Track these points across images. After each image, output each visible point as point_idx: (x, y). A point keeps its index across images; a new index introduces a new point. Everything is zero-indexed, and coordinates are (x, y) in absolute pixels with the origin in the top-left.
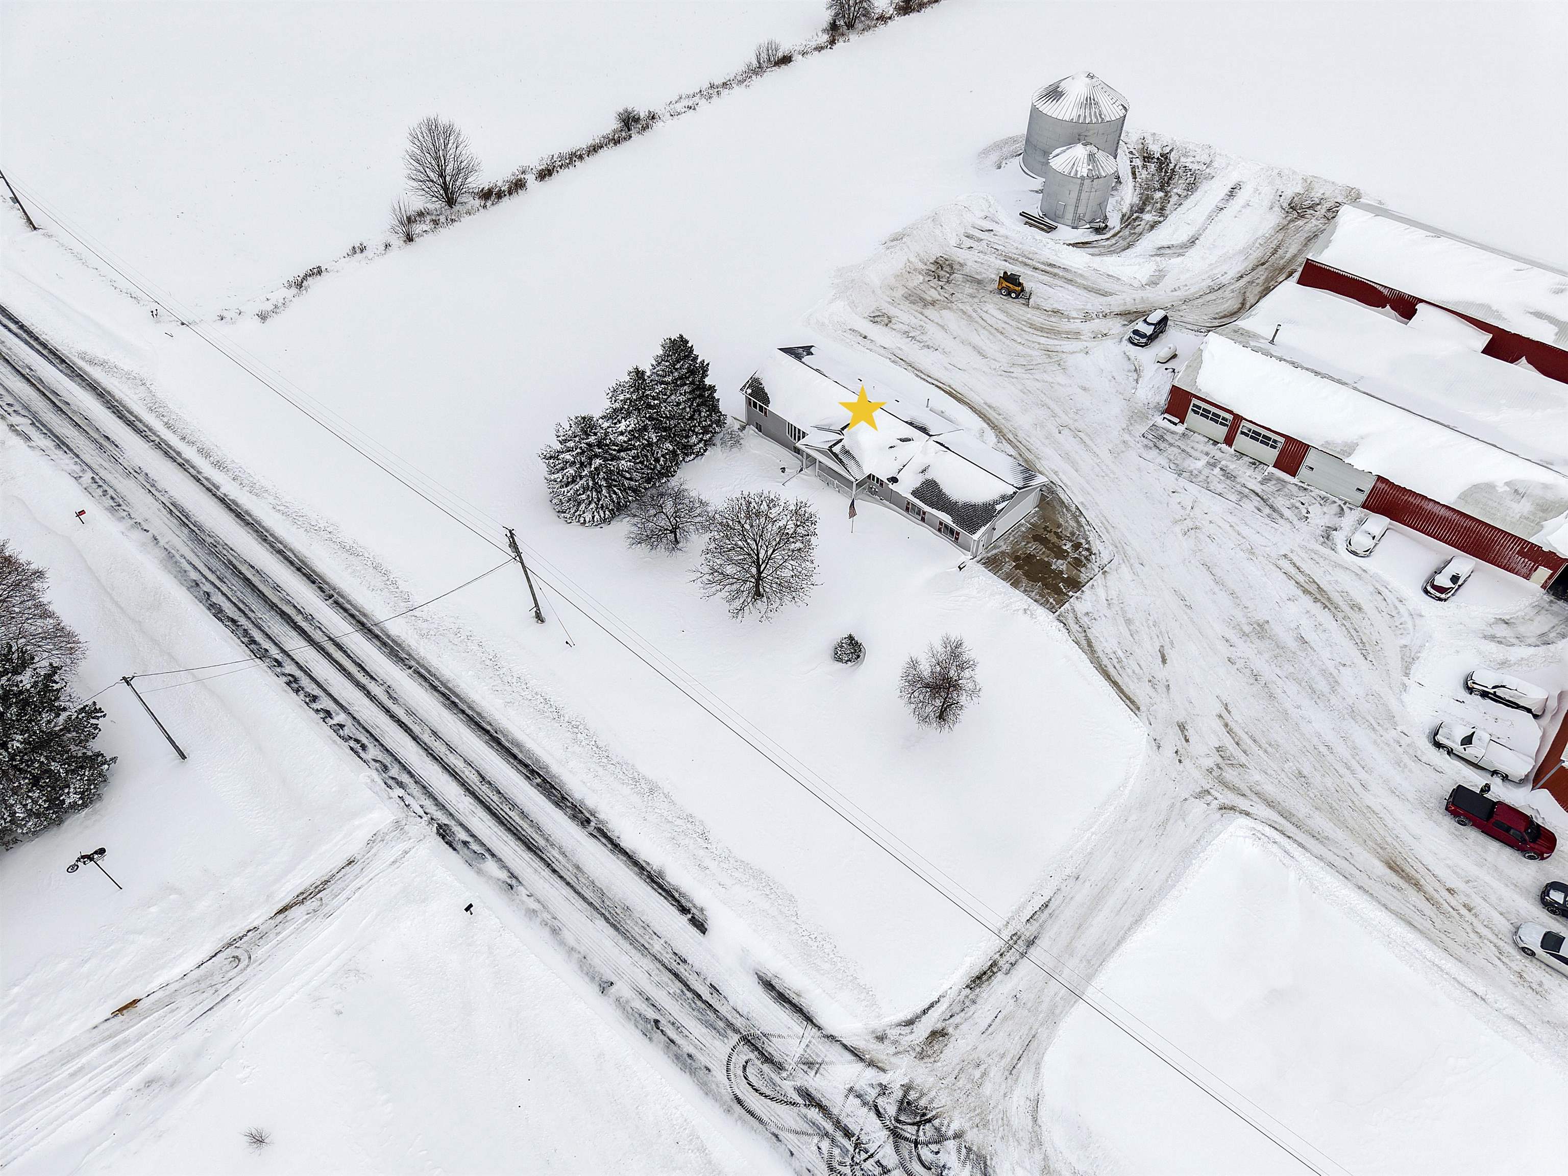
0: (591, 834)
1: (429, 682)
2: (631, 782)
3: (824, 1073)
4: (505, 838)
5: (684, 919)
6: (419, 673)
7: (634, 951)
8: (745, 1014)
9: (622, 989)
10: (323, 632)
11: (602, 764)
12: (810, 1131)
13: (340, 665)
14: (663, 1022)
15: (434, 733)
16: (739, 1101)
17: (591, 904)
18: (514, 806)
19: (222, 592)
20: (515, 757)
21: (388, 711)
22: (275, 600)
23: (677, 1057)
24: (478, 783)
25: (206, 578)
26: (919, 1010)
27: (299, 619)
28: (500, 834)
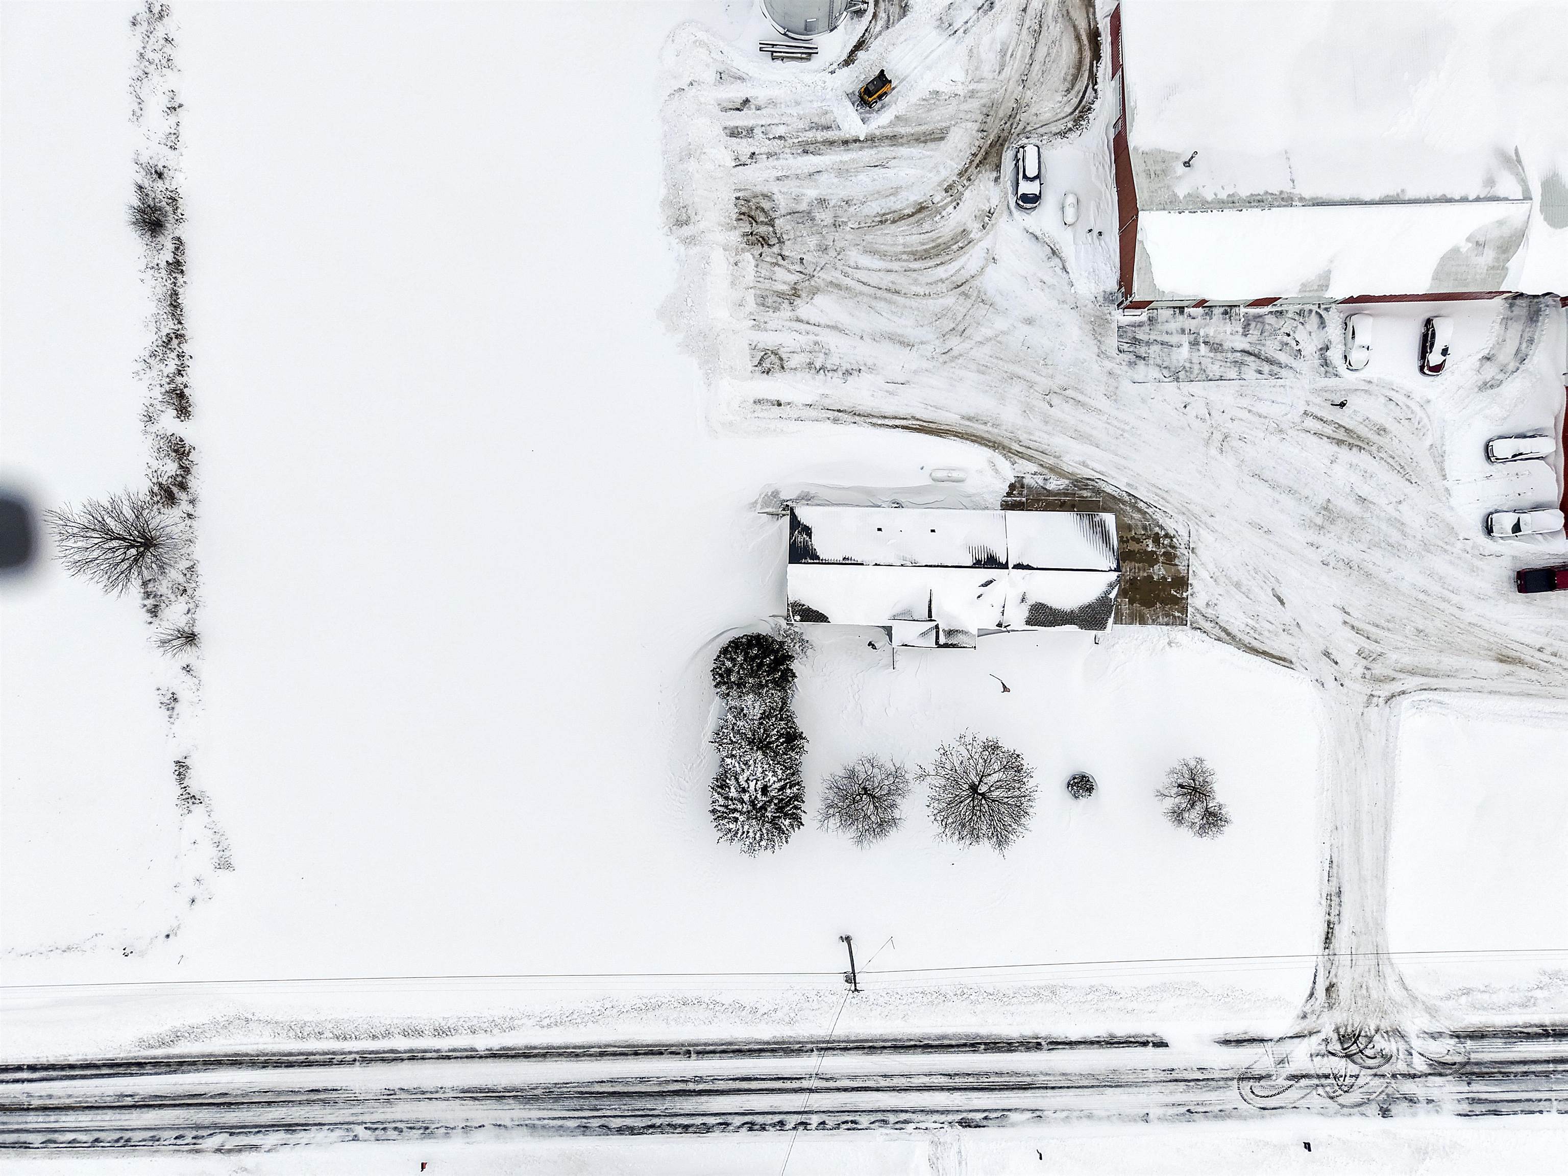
0: (1049, 1050)
1: (837, 1049)
2: (1036, 999)
3: (1293, 1059)
4: (1005, 1096)
5: (1150, 1048)
6: (822, 1049)
7: (1141, 1089)
8: (1228, 1067)
9: (1154, 1112)
10: (722, 1080)
11: (1006, 1003)
12: (1308, 1091)
13: (766, 1090)
14: (1193, 1108)
15: (885, 1076)
16: (1264, 1109)
17: (1092, 1087)
18: (987, 1074)
19: (611, 1116)
20: (951, 1046)
21: (838, 1090)
22: (657, 1089)
23: (1216, 1117)
24: (951, 1081)
25: (584, 1118)
26: (1311, 985)
27: (691, 1086)
28: (999, 1096)
